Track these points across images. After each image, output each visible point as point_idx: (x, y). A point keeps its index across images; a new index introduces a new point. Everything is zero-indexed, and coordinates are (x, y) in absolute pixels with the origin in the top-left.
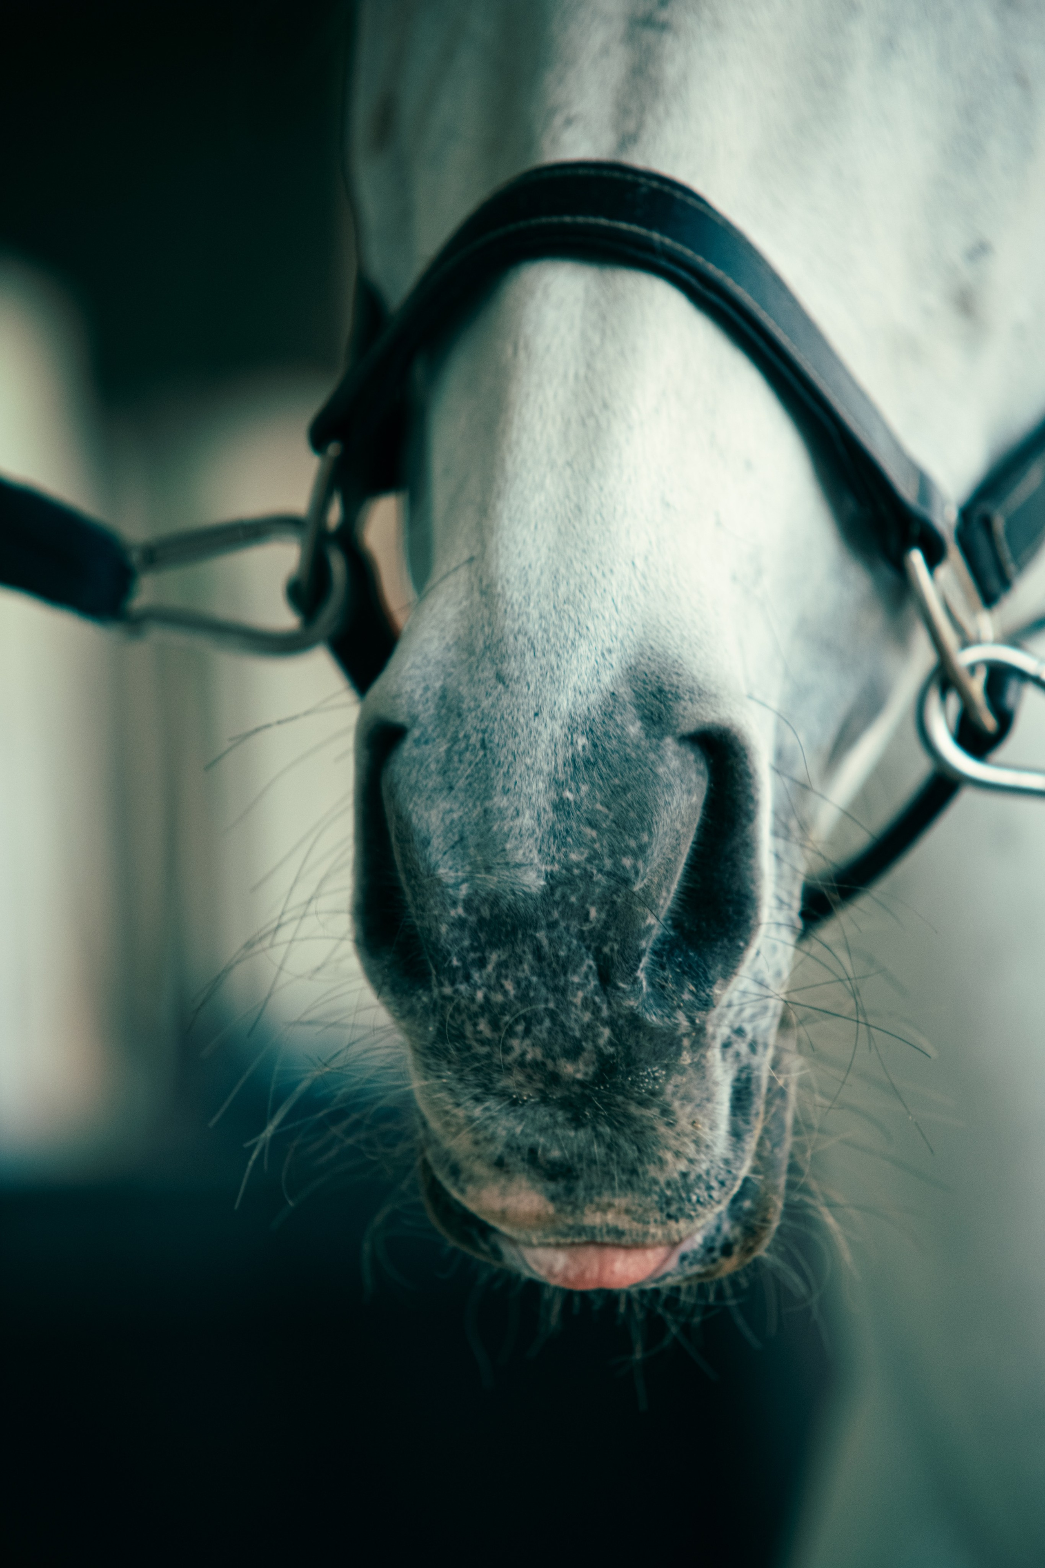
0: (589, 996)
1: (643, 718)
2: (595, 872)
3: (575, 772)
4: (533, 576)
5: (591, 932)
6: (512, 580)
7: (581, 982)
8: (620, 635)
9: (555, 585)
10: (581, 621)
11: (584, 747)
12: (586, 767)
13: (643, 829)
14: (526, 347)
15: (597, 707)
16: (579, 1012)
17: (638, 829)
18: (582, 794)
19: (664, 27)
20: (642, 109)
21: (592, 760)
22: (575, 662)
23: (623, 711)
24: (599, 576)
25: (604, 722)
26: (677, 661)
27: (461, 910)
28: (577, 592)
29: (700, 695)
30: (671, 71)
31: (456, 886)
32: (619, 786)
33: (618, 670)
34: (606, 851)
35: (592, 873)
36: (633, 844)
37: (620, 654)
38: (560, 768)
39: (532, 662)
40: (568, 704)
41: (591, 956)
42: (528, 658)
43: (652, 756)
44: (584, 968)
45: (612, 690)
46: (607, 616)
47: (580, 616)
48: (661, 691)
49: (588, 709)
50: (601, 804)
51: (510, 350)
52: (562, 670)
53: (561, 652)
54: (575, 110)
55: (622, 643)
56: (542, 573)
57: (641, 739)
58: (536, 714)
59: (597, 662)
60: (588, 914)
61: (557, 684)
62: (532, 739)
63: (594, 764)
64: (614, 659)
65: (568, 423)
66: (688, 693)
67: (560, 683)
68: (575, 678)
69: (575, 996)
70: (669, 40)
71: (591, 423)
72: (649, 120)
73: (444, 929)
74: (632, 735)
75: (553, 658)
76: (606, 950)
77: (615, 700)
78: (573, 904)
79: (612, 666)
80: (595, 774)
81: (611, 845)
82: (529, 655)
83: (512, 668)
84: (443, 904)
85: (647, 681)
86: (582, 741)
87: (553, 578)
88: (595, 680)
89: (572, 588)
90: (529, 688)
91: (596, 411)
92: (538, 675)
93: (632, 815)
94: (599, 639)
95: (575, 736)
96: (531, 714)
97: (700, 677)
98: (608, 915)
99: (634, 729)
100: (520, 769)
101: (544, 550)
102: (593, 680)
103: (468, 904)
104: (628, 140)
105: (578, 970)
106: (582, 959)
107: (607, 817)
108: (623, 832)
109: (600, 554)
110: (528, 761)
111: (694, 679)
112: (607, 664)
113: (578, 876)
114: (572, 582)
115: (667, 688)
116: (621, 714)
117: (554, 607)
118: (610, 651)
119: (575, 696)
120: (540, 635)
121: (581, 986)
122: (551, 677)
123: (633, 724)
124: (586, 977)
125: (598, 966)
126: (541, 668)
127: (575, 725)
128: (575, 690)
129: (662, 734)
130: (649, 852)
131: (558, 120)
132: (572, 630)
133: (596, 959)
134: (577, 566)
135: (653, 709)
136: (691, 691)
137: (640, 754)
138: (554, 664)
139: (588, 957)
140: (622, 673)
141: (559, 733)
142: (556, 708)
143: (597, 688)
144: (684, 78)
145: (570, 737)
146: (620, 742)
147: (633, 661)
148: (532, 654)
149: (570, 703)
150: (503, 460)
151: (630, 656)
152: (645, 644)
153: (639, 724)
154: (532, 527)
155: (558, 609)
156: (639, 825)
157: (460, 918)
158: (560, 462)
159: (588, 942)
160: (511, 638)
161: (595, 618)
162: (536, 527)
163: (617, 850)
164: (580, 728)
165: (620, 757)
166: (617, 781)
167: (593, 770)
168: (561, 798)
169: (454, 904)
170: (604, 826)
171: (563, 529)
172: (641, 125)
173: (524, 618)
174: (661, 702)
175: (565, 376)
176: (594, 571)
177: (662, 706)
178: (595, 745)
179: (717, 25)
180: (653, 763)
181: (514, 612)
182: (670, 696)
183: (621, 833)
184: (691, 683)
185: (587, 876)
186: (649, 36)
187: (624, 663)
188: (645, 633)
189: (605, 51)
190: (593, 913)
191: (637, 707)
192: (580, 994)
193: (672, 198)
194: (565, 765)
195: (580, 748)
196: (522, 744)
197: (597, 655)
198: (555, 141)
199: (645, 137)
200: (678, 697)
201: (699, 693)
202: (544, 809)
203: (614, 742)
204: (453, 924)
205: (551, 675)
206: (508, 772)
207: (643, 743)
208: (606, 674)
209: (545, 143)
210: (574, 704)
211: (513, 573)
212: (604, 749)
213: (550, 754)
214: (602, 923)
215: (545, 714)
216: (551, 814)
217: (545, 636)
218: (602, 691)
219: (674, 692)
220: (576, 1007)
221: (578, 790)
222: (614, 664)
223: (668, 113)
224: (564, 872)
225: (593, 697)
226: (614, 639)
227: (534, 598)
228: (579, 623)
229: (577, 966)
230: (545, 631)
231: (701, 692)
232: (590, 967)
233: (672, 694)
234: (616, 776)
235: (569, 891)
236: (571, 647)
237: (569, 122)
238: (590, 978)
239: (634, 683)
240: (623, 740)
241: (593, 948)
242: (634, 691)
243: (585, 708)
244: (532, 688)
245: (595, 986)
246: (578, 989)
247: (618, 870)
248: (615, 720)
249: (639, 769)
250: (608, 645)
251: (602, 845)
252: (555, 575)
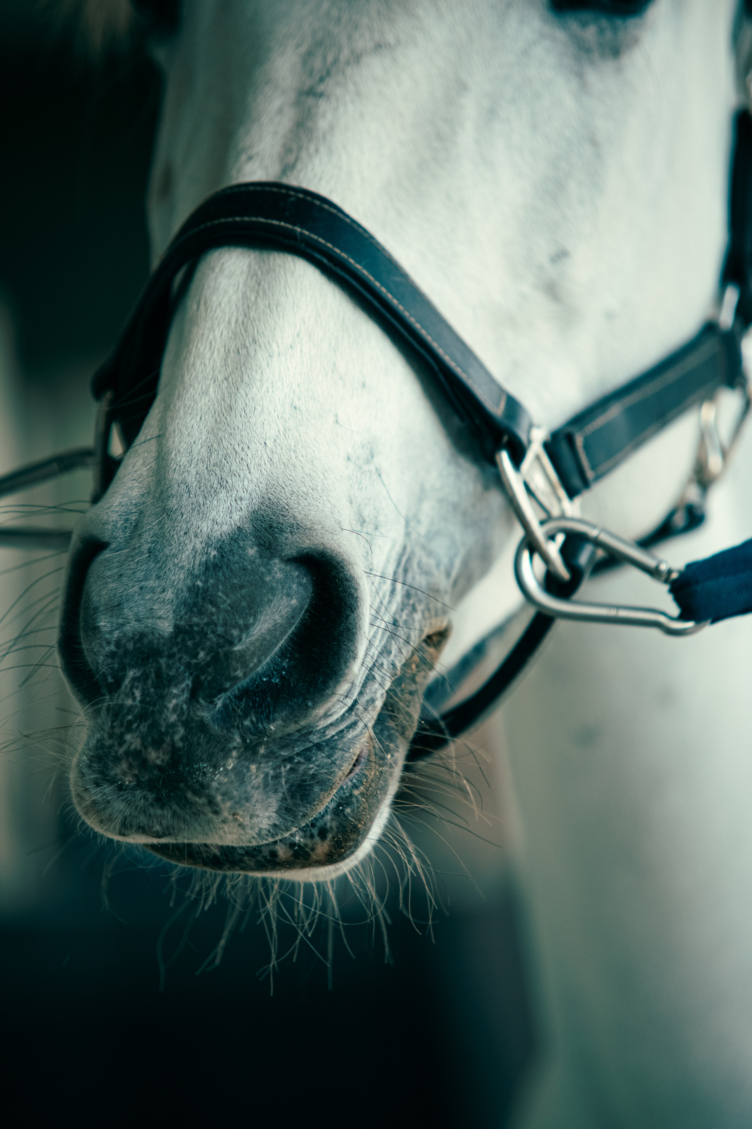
0: (180, 703)
1: (259, 545)
2: (209, 632)
3: (206, 571)
4: (196, 449)
5: (196, 665)
6: (182, 450)
7: (178, 693)
8: (249, 489)
9: (209, 454)
10: (223, 477)
11: (214, 556)
12: (214, 569)
13: (250, 615)
14: (205, 303)
15: (227, 534)
16: (168, 714)
17: (246, 614)
18: (209, 584)
19: (321, 95)
20: (300, 149)
21: (219, 565)
22: (216, 503)
23: (245, 539)
24: (239, 450)
25: (230, 544)
26: (284, 508)
27: (112, 647)
28: (223, 459)
29: (298, 529)
30: (322, 124)
31: (111, 632)
32: (237, 584)
33: (244, 513)
34: (221, 622)
35: (207, 632)
36: (241, 622)
37: (248, 502)
38: (196, 567)
39: (187, 500)
40: (207, 529)
41: (191, 679)
42: (184, 499)
43: (262, 569)
44: (183, 685)
45: (239, 524)
46: (242, 475)
47: (223, 474)
48: (271, 527)
49: (221, 534)
50: (222, 592)
51: (195, 307)
52: (206, 506)
53: (207, 495)
54: (255, 151)
55: (250, 494)
56: (202, 447)
57: (256, 558)
58: (185, 533)
59: (231, 505)
60: (198, 654)
61: (201, 515)
62: (181, 547)
63: (221, 568)
64: (244, 504)
65: (228, 352)
66: (289, 528)
67: (203, 514)
68: (214, 513)
69: (170, 702)
70: (323, 105)
71: (243, 352)
72: (304, 155)
73: (101, 659)
74: (250, 555)
75: (201, 500)
76: (203, 678)
77: (240, 531)
78: (188, 646)
79: (241, 509)
80: (220, 574)
81: (225, 620)
82: (186, 496)
83: (173, 503)
84: (101, 644)
85: (263, 521)
86: (214, 553)
87: (209, 450)
88: (228, 516)
89: (220, 457)
90: (182, 517)
91: (248, 344)
92: (189, 509)
93: (244, 604)
94: (235, 490)
95: (210, 549)
96: (182, 533)
97: (299, 517)
98: (212, 659)
99: (252, 552)
100: (170, 565)
101: (204, 432)
102: (227, 516)
103: (118, 644)
104: (287, 168)
105: (179, 686)
106: (184, 680)
107: (225, 601)
108: (235, 614)
109: (241, 436)
110: (176, 561)
111: (295, 518)
112: (238, 507)
113: (196, 631)
114: (221, 453)
115: (275, 525)
116: (244, 541)
117: (207, 468)
118: (241, 499)
119: (213, 525)
120: (195, 484)
121: (176, 696)
122: (198, 510)
123: (252, 548)
124: (183, 691)
125: (193, 686)
126: (192, 504)
127: (210, 543)
128: (213, 521)
129: (272, 557)
130: (251, 629)
131: (243, 157)
132: (216, 482)
133: (193, 682)
134: (225, 443)
135: (265, 539)
136: (292, 526)
137: (254, 567)
138: (201, 502)
139: (189, 679)
140: (248, 515)
141: (199, 546)
142: (199, 531)
143: (229, 522)
144: (332, 127)
145: (206, 549)
146: (240, 557)
147: (256, 507)
148: (188, 495)
149: (209, 529)
150: (183, 376)
151: (255, 504)
152: (266, 496)
153: (255, 548)
154: (198, 419)
155: (209, 469)
156: (247, 611)
157: (112, 651)
158: (220, 377)
159: (192, 670)
160: (176, 486)
161: (233, 476)
162: (201, 418)
163: (229, 623)
164: (213, 545)
165: (240, 567)
166: (235, 581)
167: (219, 571)
168: (194, 585)
169: (109, 643)
170: (222, 606)
171: (218, 420)
172: (297, 159)
173: (186, 474)
174: (270, 534)
175: (229, 322)
176: (236, 447)
177: (271, 537)
178: (223, 557)
179: (358, 94)
180: (262, 573)
181: (180, 470)
182: (276, 530)
183: (233, 613)
184: (292, 520)
185: (203, 634)
186: (310, 101)
187: (250, 508)
188: (267, 489)
189: (280, 111)
190: (202, 654)
191: (255, 537)
192: (174, 701)
193: (313, 205)
194: (200, 565)
195: (212, 556)
196: (174, 550)
197: (232, 500)
198: (239, 171)
199: (299, 166)
200: (282, 531)
201: (297, 527)
202: (182, 589)
203: (237, 558)
204: (106, 656)
205: (199, 509)
206: (161, 567)
207: (257, 560)
208: (237, 515)
209: (234, 173)
210: (211, 530)
211: (183, 447)
212: (228, 559)
213: (191, 558)
214: (205, 662)
215: (191, 534)
216: (185, 593)
217: (198, 485)
218: (231, 525)
219: (279, 527)
220: (168, 710)
221: (207, 581)
222: (243, 508)
223: (317, 151)
224: (187, 627)
225: (225, 528)
226: (245, 491)
227: (194, 462)
228: (221, 479)
229: (178, 683)
230: (199, 482)
231: (299, 527)
232: (188, 685)
233: (278, 528)
234: (236, 578)
235: (187, 638)
236: (214, 493)
237: (250, 158)
238: (185, 692)
239: (255, 522)
240: (243, 556)
241: (194, 675)
242: (254, 527)
243: (219, 533)
244: (184, 517)
245: (187, 698)
246: (173, 697)
247: (227, 635)
248: (239, 544)
249: (252, 576)
250: (241, 494)
251: (218, 618)
252: (210, 449)
